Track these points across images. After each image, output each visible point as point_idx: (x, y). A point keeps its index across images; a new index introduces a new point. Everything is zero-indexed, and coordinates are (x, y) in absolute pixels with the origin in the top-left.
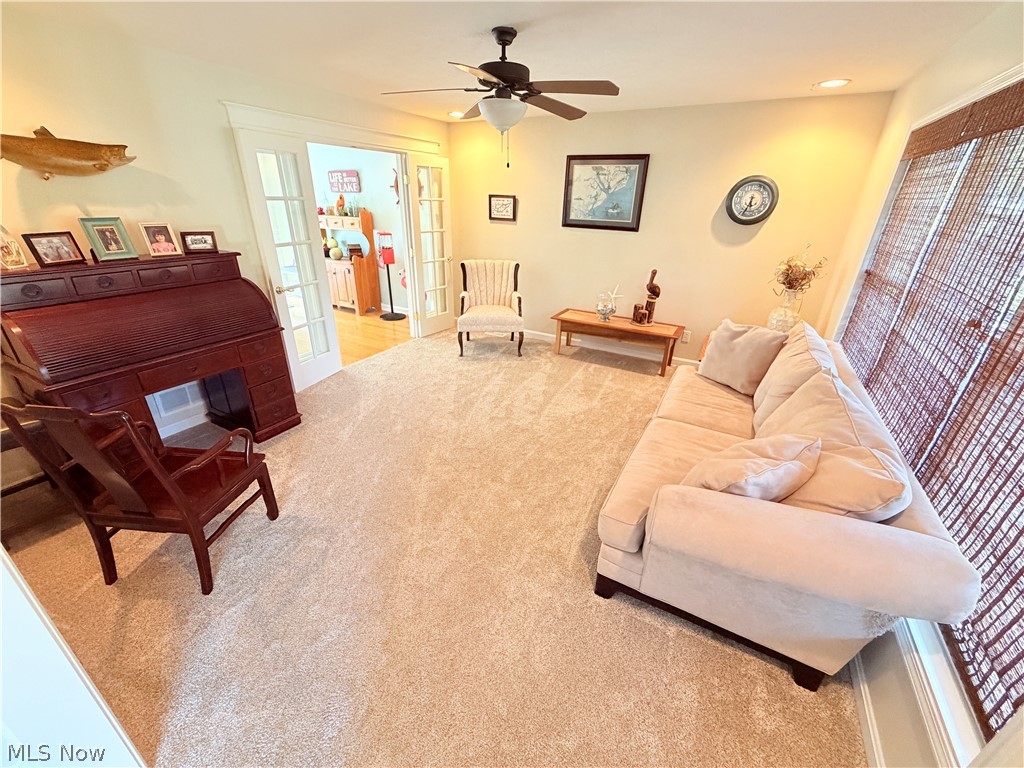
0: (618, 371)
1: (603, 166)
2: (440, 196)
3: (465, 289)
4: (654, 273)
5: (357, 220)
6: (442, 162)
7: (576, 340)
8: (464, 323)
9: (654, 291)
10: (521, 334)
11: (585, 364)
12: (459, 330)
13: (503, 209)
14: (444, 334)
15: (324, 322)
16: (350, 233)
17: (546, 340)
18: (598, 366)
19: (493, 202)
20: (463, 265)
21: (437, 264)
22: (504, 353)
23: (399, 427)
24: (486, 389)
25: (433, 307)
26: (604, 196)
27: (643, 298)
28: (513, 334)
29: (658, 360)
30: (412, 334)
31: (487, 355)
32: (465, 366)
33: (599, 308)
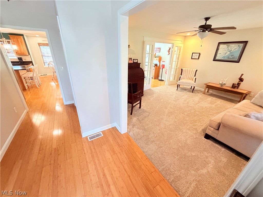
0: (223, 101)
1: (230, 45)
2: (179, 53)
3: (181, 75)
4: (242, 75)
5: (158, 58)
6: (182, 45)
7: (211, 91)
8: (179, 82)
9: (241, 80)
10: (194, 87)
11: (212, 97)
12: (178, 84)
13: (196, 56)
14: (173, 85)
15: (149, 78)
16: (156, 61)
17: (201, 90)
18: (216, 98)
19: (193, 55)
20: (182, 69)
21: (175, 69)
22: (188, 91)
23: (162, 100)
24: (182, 98)
25: (172, 79)
26: (229, 53)
27: (236, 81)
28: (192, 87)
29: (238, 100)
30: (165, 84)
31: (184, 91)
32: (177, 92)
33: (220, 83)
